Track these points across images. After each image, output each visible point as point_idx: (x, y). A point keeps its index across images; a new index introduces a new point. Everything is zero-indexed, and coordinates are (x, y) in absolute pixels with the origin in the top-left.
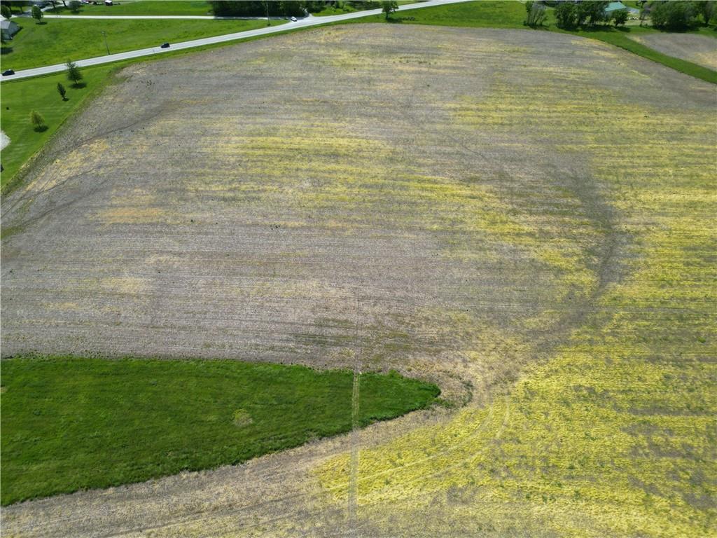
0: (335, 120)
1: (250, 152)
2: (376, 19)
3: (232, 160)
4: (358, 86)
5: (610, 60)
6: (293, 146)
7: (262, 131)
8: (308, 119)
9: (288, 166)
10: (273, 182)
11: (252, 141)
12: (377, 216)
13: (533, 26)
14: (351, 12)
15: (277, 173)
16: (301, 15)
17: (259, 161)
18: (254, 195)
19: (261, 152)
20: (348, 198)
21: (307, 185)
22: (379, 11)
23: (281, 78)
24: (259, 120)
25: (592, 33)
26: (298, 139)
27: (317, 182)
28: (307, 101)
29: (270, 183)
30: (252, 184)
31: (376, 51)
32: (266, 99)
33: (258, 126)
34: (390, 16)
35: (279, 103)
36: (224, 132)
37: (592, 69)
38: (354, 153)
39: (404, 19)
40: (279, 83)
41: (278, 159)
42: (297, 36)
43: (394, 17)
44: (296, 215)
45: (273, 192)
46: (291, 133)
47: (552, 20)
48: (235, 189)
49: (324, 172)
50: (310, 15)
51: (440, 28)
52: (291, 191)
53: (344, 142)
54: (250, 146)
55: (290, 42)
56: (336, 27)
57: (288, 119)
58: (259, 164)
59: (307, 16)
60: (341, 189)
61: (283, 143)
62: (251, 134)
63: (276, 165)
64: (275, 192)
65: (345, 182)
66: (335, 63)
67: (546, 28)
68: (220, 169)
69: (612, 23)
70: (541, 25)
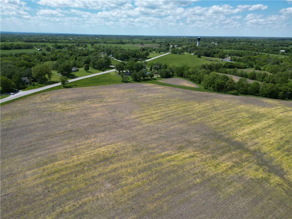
0: (87, 139)
1: (50, 178)
2: (58, 88)
3: (40, 189)
4: (81, 118)
6: (75, 163)
7: (46, 160)
8: (69, 143)
9: (85, 177)
10: (85, 193)
11: (44, 170)
12: (168, 189)
13: (126, 82)
14: (43, 86)
15: (82, 185)
16: (15, 92)
17: (61, 182)
18: (80, 211)
19: (56, 176)
20: (140, 183)
21: (109, 185)
22: (60, 84)
23: (31, 125)
24: (37, 154)
25: (146, 82)
26: (75, 157)
27: (115, 180)
28: (60, 133)
29: (84, 196)
30: (71, 203)
31: (74, 101)
32: (31, 140)
33: (39, 158)
34: (65, 85)
35: (42, 140)
36: (16, 170)
38: (115, 154)
39: (72, 86)
40: (32, 128)
41: (74, 175)
42: (21, 101)
43: (67, 85)
44: (123, 211)
45: (92, 202)
46: (67, 155)
47: (131, 79)
48: (61, 213)
49: (110, 172)
50: (20, 91)
52: (102, 195)
53: (103, 149)
54: (45, 173)
55: (19, 105)
56: (43, 93)
57: (57, 147)
58: (63, 184)
59: (19, 91)
60: (131, 179)
61: (67, 163)
62: (38, 165)
63: (76, 180)
64: (93, 201)
65: (129, 174)
66: (58, 110)
68: (35, 201)
69: (149, 78)
70: (128, 81)
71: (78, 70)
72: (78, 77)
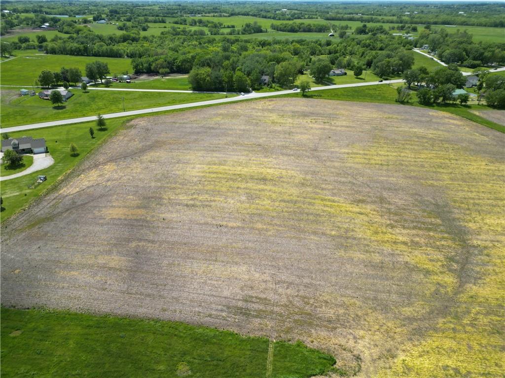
0: (266, 157)
1: (207, 175)
2: (296, 95)
3: (195, 179)
4: (282, 136)
5: (458, 126)
6: (236, 172)
7: (216, 162)
8: (247, 156)
9: (232, 185)
10: (221, 195)
11: (209, 168)
12: (292, 222)
13: (403, 103)
14: (280, 91)
15: (224, 189)
16: (248, 92)
17: (213, 181)
18: (207, 203)
19: (213, 175)
20: (271, 208)
21: (244, 198)
22: (299, 91)
23: (230, 130)
24: (215, 154)
25: (444, 108)
26: (240, 168)
27: (251, 197)
28: (248, 144)
29: (218, 196)
30: (207, 196)
31: (295, 114)
32: (221, 142)
33: (214, 159)
34: (305, 94)
35: (229, 145)
36: (191, 162)
37: (445, 131)
38: (277, 179)
39: (314, 96)
40: (230, 132)
41: (226, 180)
42: (244, 104)
43: (308, 94)
44: (234, 218)
45: (220, 202)
46: (235, 164)
47: (415, 99)
48: (195, 199)
49: (256, 190)
50: (253, 92)
51: (338, 102)
52: (232, 202)
53: (271, 171)
54: (208, 171)
55: (239, 107)
56: (271, 99)
57: (234, 155)
58: (212, 183)
59: (251, 92)
60: (267, 202)
61: (229, 170)
62: (209, 164)
63: (224, 184)
64: (221, 202)
65: (270, 198)
66: (267, 121)
67: (412, 104)
68: (187, 185)
69: (458, 102)
70: (408, 102)
71: (345, 74)
72: (335, 84)
